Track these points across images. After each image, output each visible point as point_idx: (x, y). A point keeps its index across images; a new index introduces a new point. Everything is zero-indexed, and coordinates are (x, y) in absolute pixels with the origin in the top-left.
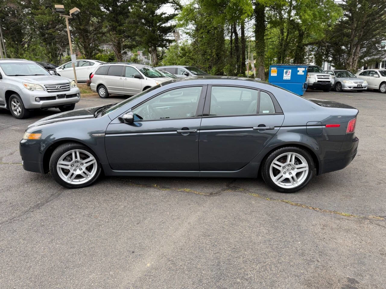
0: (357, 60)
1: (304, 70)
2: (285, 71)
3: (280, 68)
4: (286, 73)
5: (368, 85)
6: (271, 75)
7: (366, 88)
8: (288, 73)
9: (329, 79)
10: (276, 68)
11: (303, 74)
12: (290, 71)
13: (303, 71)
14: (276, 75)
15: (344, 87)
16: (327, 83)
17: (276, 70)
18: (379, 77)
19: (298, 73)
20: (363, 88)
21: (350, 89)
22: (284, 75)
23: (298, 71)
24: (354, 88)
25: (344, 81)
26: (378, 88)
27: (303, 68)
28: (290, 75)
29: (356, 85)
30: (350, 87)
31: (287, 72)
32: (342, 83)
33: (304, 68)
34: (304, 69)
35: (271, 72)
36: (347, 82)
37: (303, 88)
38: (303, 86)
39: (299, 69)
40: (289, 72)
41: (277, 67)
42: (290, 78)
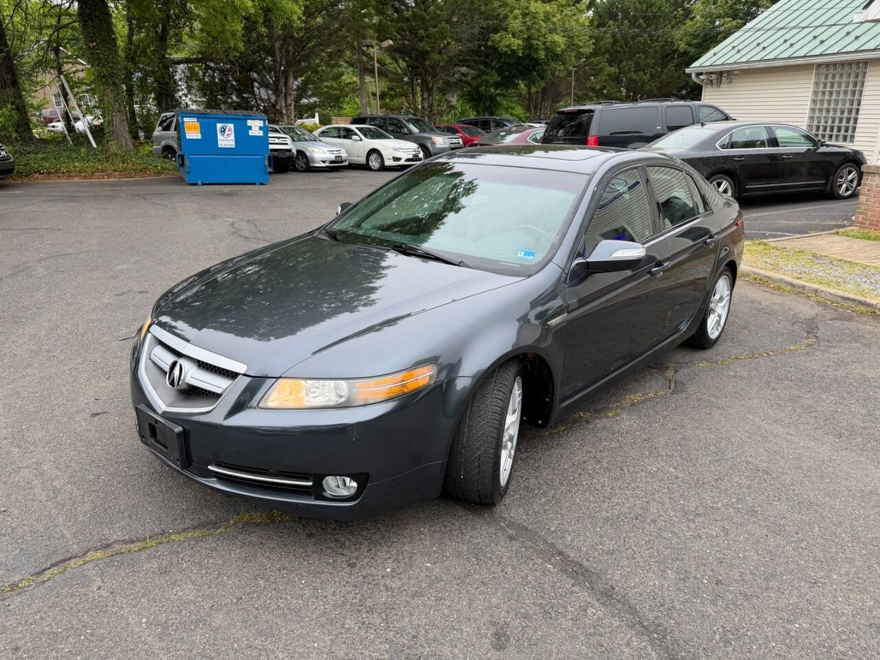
0: (293, 104)
1: (262, 125)
2: (219, 126)
3: (207, 120)
4: (222, 132)
5: (349, 156)
6: (188, 137)
7: (347, 163)
8: (227, 132)
9: (287, 144)
10: (195, 120)
11: (261, 133)
12: (232, 126)
13: (261, 128)
14: (200, 137)
15: (314, 161)
16: (288, 153)
17: (197, 124)
18: (361, 140)
19: (251, 133)
20: (342, 162)
21: (323, 165)
22: (220, 136)
23: (250, 128)
24: (332, 162)
25: (310, 149)
26: (365, 162)
27: (258, 121)
28: (232, 137)
29: (332, 157)
30: (324, 162)
31: (225, 130)
32: (308, 154)
33: (260, 120)
34: (262, 122)
35: (184, 128)
36: (316, 150)
37: (266, 167)
38: (267, 163)
39: (250, 123)
40: (229, 131)
41: (198, 118)
42: (233, 143)
